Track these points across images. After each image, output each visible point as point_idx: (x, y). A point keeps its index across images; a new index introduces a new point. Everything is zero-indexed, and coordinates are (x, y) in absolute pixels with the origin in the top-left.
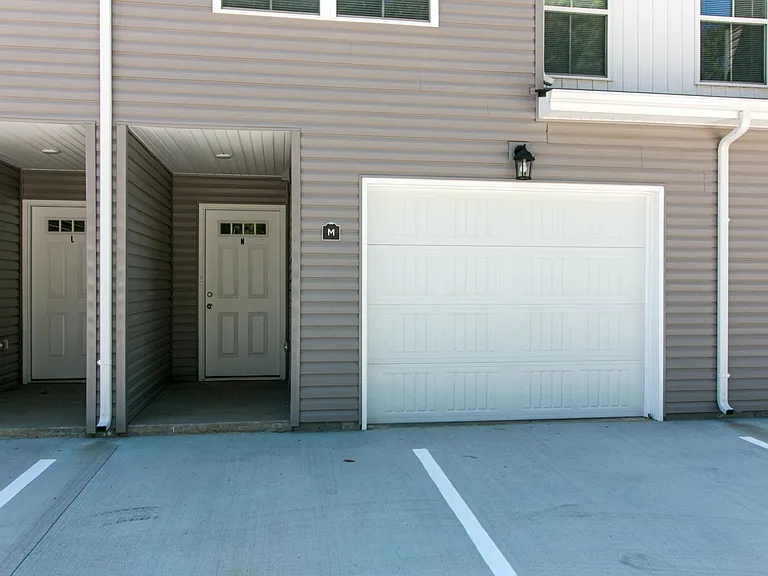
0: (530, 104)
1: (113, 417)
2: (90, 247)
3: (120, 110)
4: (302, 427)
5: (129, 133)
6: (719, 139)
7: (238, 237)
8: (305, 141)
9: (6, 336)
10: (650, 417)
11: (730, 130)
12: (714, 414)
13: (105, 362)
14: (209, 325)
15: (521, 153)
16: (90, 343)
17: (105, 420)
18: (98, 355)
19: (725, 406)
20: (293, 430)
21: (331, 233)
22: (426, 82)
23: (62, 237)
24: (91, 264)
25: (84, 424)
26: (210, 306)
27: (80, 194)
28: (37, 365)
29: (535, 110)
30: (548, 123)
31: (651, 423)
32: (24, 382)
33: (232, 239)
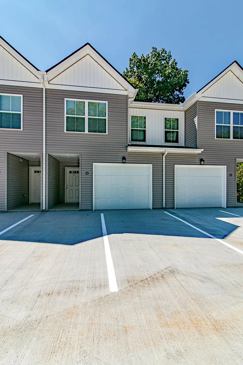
0: (126, 149)
1: (46, 208)
2: (41, 176)
3: (47, 150)
4: (82, 210)
5: (49, 154)
6: (163, 155)
7: (73, 174)
8: (82, 156)
9: (26, 194)
10: (150, 209)
11: (165, 153)
12: (162, 208)
13: (44, 198)
14: (67, 191)
15: (124, 158)
16: (41, 194)
17: (44, 208)
18: (43, 196)
19: (164, 206)
20: (80, 211)
21: (87, 173)
22: (106, 145)
23: (37, 174)
24: (41, 179)
25: (40, 209)
26: (67, 188)
27: (40, 166)
28: (32, 200)
29: (127, 150)
30: (129, 152)
31: (150, 210)
32: (30, 203)
33: (72, 174)
